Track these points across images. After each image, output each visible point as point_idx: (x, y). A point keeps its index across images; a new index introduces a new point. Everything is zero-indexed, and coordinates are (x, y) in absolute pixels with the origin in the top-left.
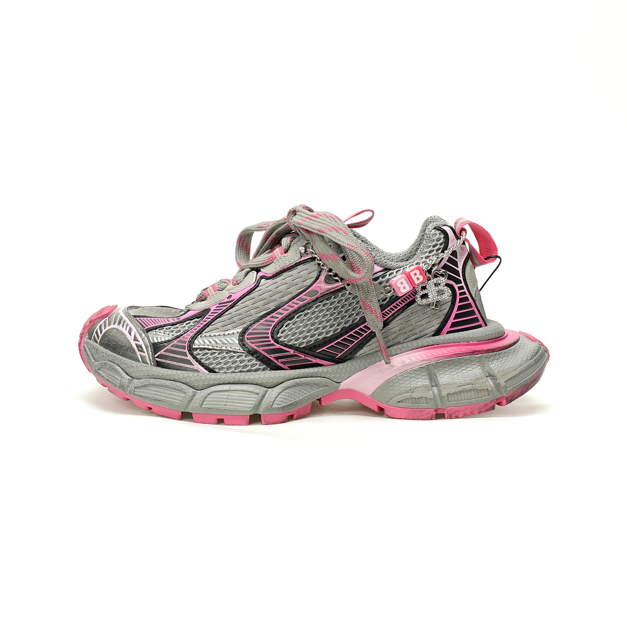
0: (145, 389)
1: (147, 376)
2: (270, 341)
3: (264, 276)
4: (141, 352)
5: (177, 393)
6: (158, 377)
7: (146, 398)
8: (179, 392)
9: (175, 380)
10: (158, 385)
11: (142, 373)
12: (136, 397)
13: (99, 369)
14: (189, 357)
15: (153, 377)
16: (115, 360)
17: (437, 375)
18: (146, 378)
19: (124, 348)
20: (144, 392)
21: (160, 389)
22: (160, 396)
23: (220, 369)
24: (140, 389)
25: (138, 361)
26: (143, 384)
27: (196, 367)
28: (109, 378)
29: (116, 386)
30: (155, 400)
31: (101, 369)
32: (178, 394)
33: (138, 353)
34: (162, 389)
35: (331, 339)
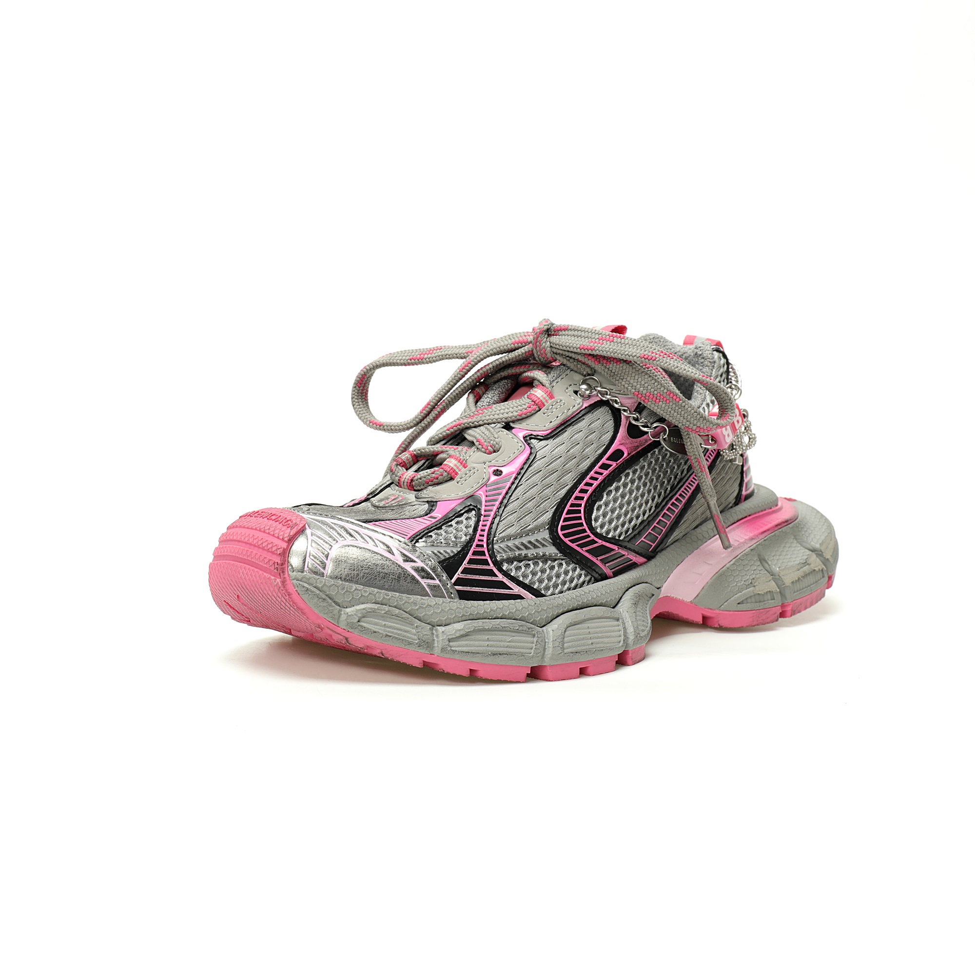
0: (466, 640)
1: (461, 617)
2: (588, 536)
3: (531, 435)
4: (428, 578)
5: (520, 638)
6: (478, 616)
7: (478, 655)
8: (523, 635)
9: (504, 616)
10: (489, 630)
11: (452, 614)
12: (457, 657)
13: (359, 621)
14: (500, 577)
15: (471, 617)
16: (389, 599)
17: (766, 558)
18: (458, 620)
19: (391, 576)
20: (467, 646)
21: (493, 635)
22: (498, 647)
23: (547, 588)
24: (457, 641)
25: (427, 595)
26: (462, 633)
27: (517, 590)
28: (389, 632)
29: (410, 643)
30: (494, 655)
31: (363, 619)
32: (524, 639)
33: (424, 582)
34: (496, 635)
35: (646, 524)
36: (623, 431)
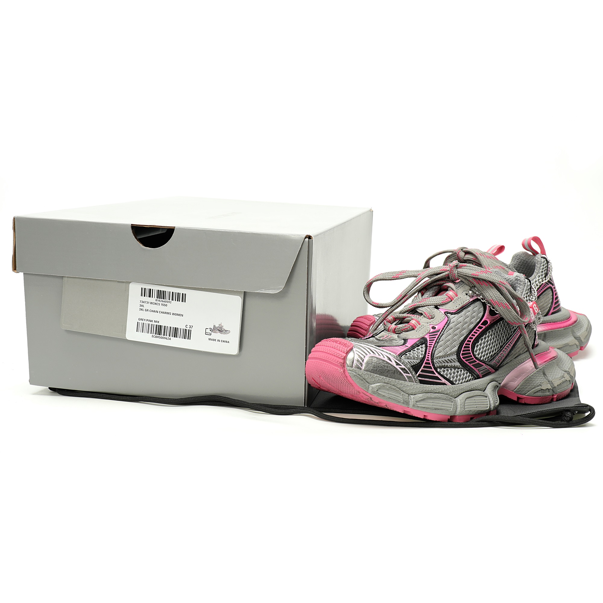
0: (423, 402)
1: (422, 391)
2: (473, 359)
3: (448, 312)
4: (407, 373)
5: (446, 403)
6: (428, 392)
7: (429, 409)
8: (448, 401)
9: (439, 392)
10: (433, 398)
11: (418, 390)
12: (419, 409)
13: (377, 391)
14: (437, 375)
15: (425, 392)
16: (390, 382)
17: (546, 373)
18: (420, 393)
19: (391, 371)
20: (423, 404)
21: (435, 400)
22: (437, 406)
23: (456, 381)
24: (419, 402)
25: (406, 381)
26: (422, 398)
27: (444, 381)
28: (390, 396)
29: (399, 402)
30: (435, 409)
31: (379, 390)
32: (448, 403)
33: (405, 375)
34: (436, 400)
35: (496, 354)
36: (487, 312)
